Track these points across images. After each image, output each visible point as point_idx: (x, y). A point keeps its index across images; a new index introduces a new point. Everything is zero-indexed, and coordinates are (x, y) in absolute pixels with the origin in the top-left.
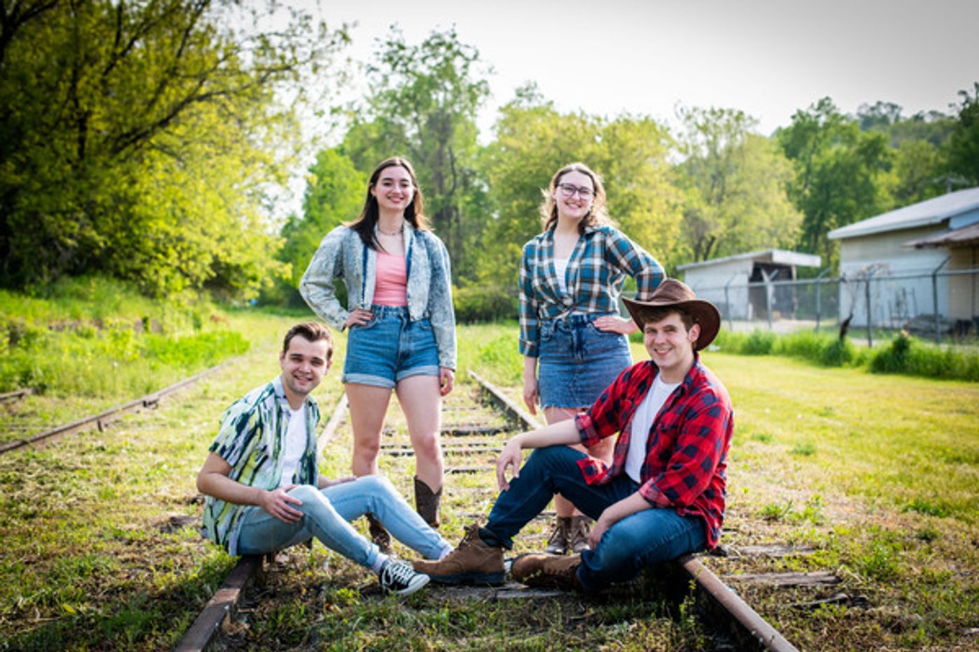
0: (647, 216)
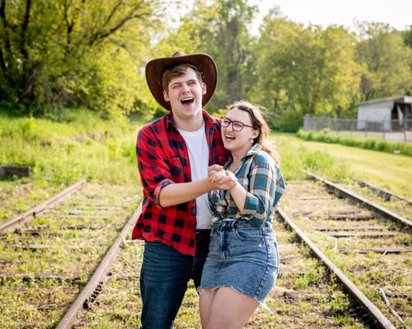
0: (343, 78)
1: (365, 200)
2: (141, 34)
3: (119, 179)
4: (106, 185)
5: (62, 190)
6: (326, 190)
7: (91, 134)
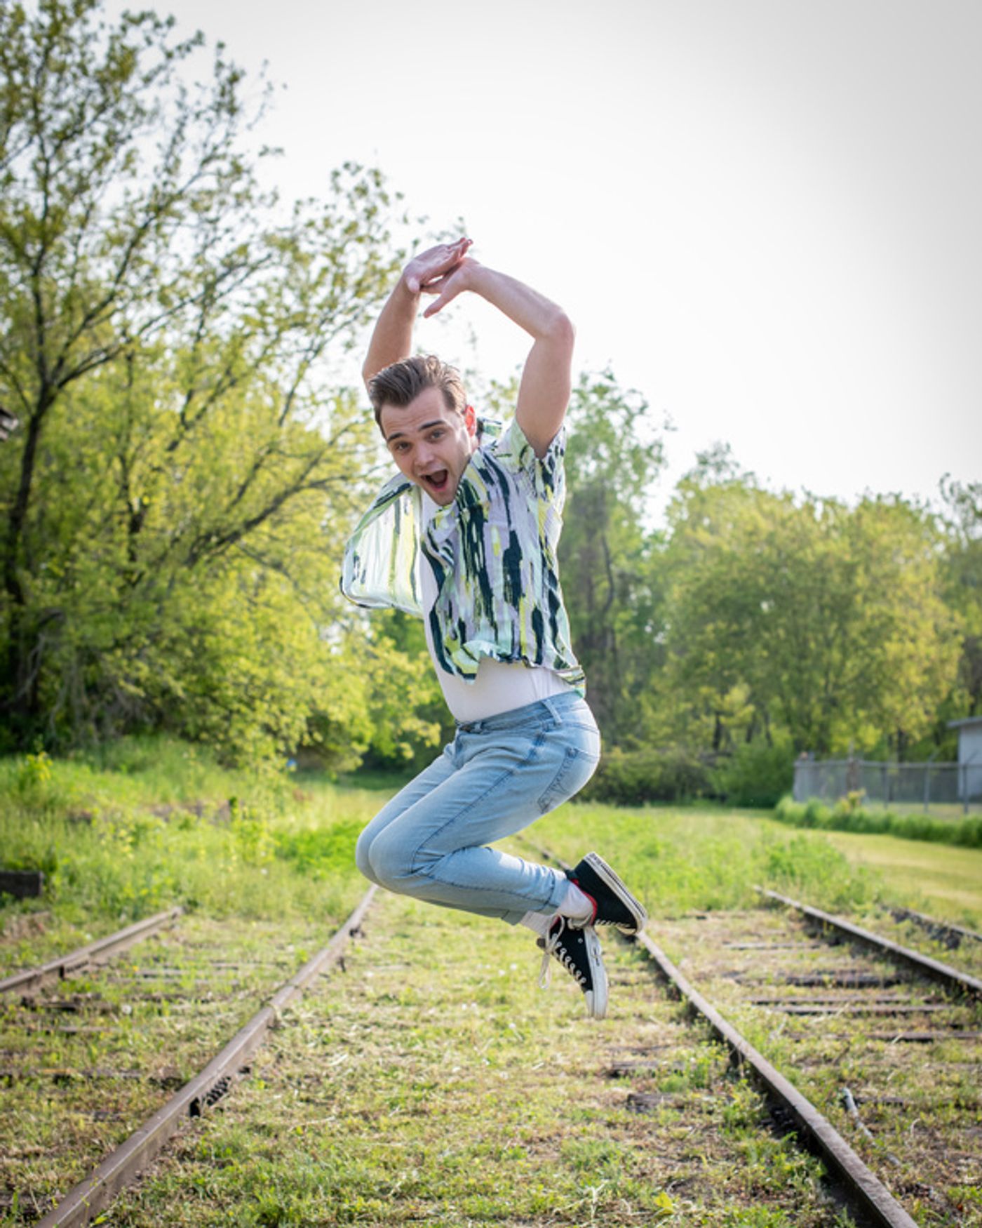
0: (909, 647)
1: (889, 943)
2: (328, 531)
3: (266, 907)
4: (234, 921)
5: (122, 927)
6: (804, 928)
7: (193, 803)
